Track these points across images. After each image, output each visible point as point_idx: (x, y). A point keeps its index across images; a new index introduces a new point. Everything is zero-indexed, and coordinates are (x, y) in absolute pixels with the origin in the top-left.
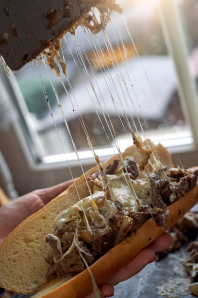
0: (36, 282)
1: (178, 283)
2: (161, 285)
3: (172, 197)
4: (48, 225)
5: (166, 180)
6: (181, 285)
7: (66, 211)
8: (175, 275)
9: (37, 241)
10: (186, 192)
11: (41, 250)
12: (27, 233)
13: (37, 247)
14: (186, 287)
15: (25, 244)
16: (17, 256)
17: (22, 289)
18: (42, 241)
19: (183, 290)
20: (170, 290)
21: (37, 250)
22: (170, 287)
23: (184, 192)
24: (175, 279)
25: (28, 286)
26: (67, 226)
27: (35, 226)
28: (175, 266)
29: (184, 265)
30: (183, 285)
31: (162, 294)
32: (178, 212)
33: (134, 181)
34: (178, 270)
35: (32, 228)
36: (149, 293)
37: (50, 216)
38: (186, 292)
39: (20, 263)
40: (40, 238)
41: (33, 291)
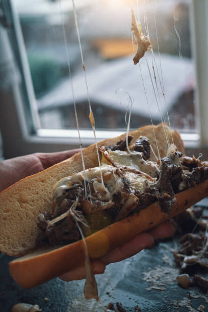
0: (23, 245)
1: (166, 272)
2: (148, 271)
3: (182, 185)
4: (46, 190)
5: (179, 166)
6: (168, 275)
7: (69, 178)
8: (164, 264)
9: (32, 203)
10: (197, 183)
11: (34, 213)
12: (23, 193)
13: (31, 210)
14: (174, 277)
15: (18, 203)
16: (8, 214)
17: (8, 250)
18: (37, 204)
19: (170, 280)
20: (157, 278)
21: (30, 213)
22: (157, 275)
23: (195, 183)
24: (163, 268)
25: (15, 248)
26: (67, 194)
27: (32, 188)
28: (165, 255)
29: (175, 256)
30: (171, 274)
31: (148, 281)
32: (185, 202)
33: (145, 162)
34: (167, 260)
35: (29, 189)
36: (134, 278)
37: (49, 180)
38: (173, 282)
39: (11, 222)
40: (35, 201)
41: (19, 254)
